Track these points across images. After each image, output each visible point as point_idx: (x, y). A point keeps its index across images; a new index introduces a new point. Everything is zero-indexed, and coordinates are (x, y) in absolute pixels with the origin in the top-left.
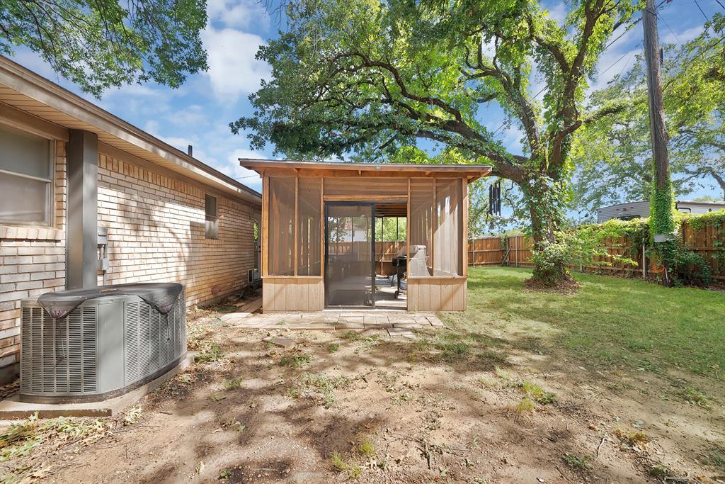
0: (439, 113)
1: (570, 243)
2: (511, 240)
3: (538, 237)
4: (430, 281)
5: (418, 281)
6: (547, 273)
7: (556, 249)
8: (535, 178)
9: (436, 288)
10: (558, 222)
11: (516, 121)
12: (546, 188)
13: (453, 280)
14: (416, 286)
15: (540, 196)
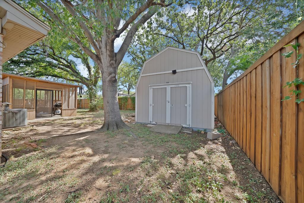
0: (64, 62)
1: (98, 101)
2: (82, 100)
3: (91, 100)
4: (68, 110)
5: (65, 110)
6: (93, 108)
7: (94, 103)
8: (91, 86)
9: (69, 111)
10: (95, 97)
11: (86, 69)
12: (93, 89)
13: (74, 109)
14: (64, 111)
15: (92, 90)
